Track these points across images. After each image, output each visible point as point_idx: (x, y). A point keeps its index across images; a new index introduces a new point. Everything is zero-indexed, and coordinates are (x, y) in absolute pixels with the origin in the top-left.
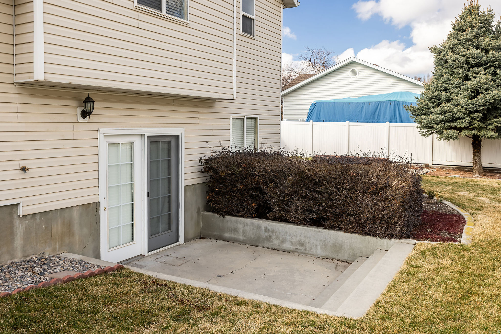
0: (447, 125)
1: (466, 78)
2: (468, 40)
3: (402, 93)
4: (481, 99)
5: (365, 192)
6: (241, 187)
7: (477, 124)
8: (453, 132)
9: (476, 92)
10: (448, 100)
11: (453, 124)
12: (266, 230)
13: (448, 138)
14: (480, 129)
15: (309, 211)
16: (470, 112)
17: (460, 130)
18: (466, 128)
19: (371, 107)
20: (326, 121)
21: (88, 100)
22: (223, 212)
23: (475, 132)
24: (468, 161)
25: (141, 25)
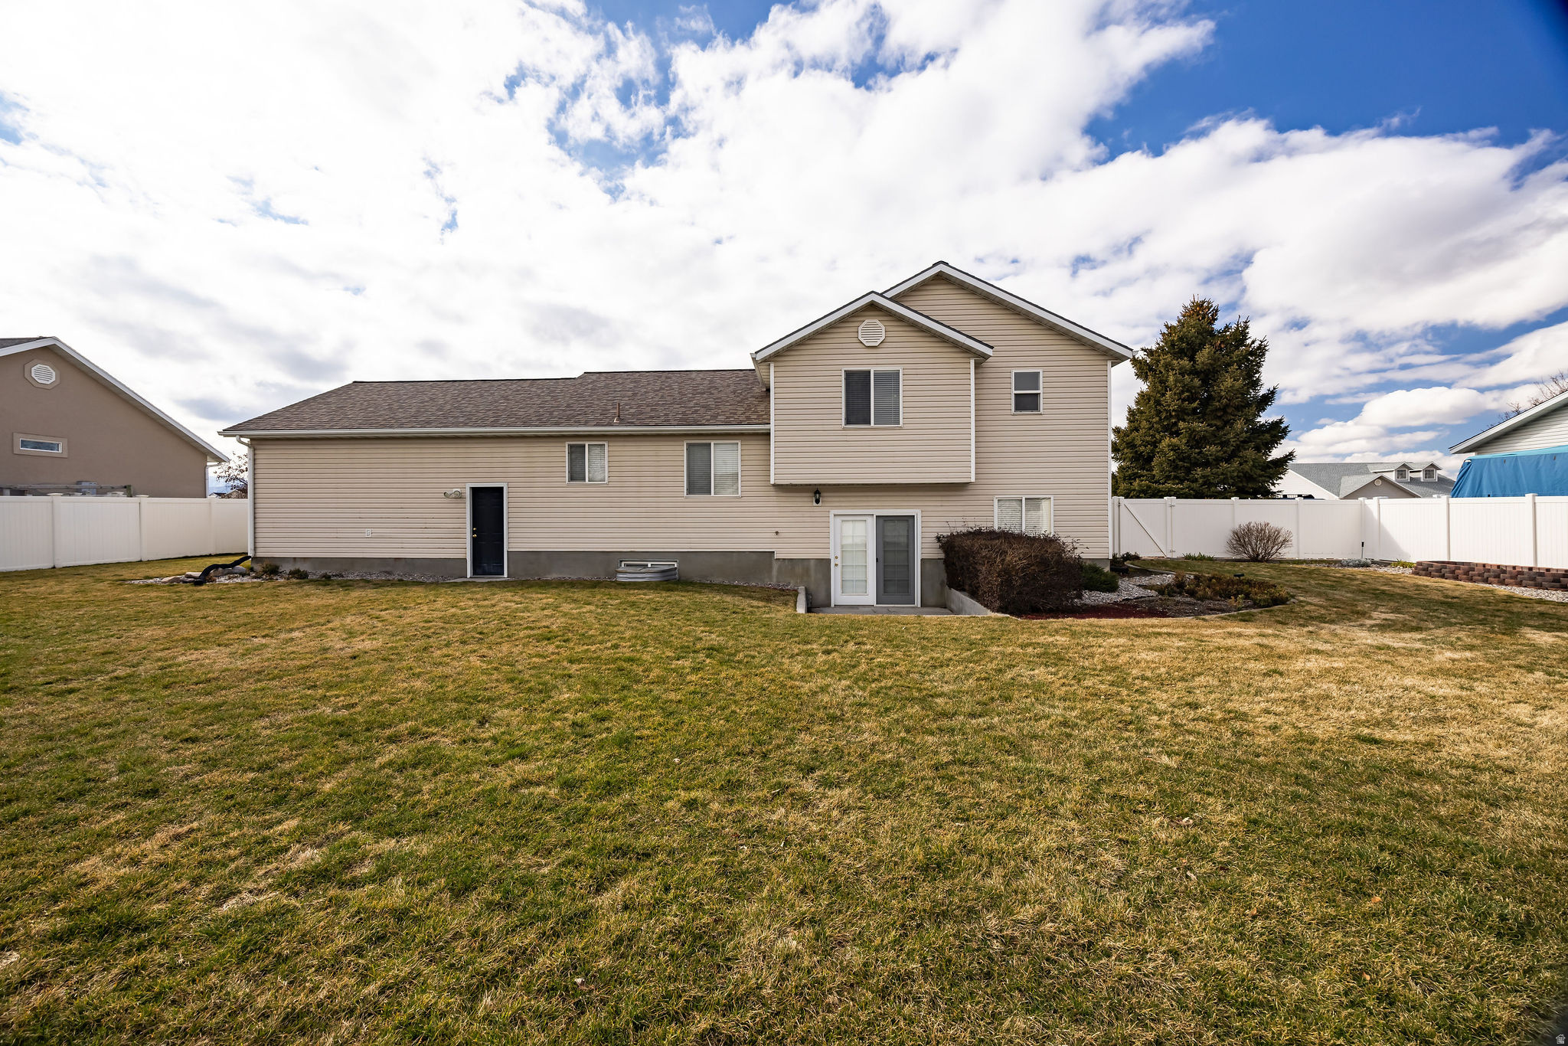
20: (1494, 496)
21: (817, 492)
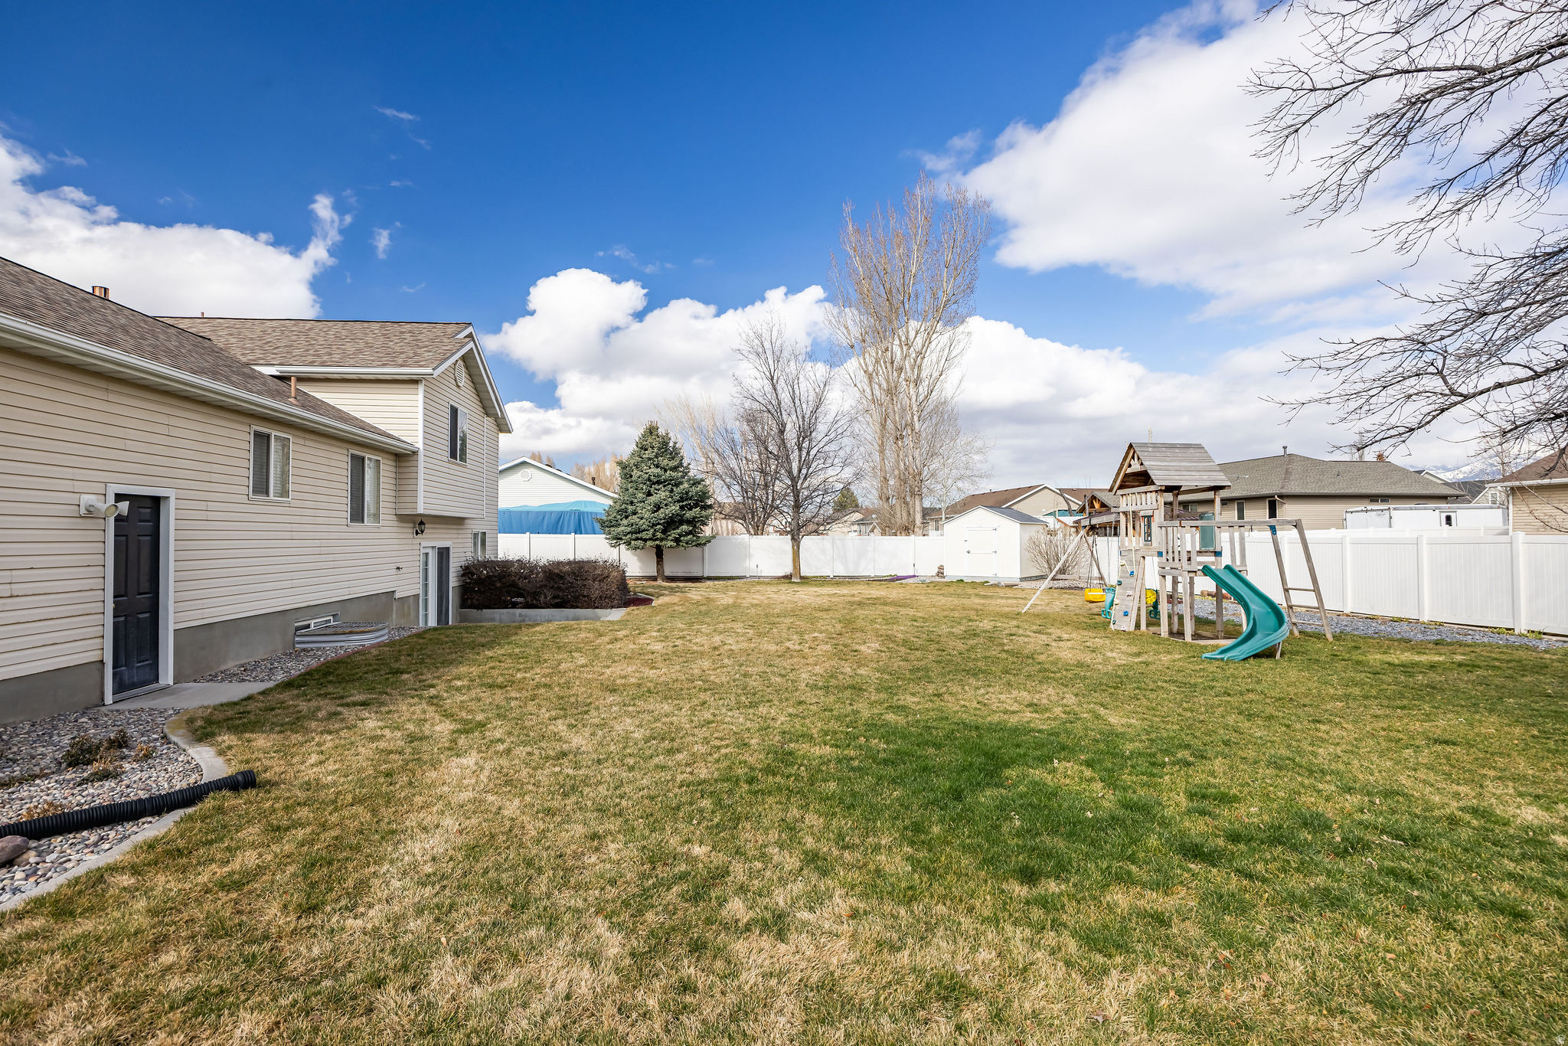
0: (634, 536)
1: (649, 494)
2: (650, 459)
3: (585, 502)
4: (661, 514)
5: (594, 581)
6: (498, 585)
7: (659, 535)
8: (639, 543)
9: (658, 508)
10: (635, 513)
11: (639, 535)
12: (520, 615)
13: (636, 548)
14: (662, 540)
15: (555, 597)
16: (654, 525)
17: (645, 540)
18: (650, 539)
19: (554, 517)
21: (422, 523)
22: (479, 607)
23: (658, 542)
24: (653, 571)
25: (451, 472)
